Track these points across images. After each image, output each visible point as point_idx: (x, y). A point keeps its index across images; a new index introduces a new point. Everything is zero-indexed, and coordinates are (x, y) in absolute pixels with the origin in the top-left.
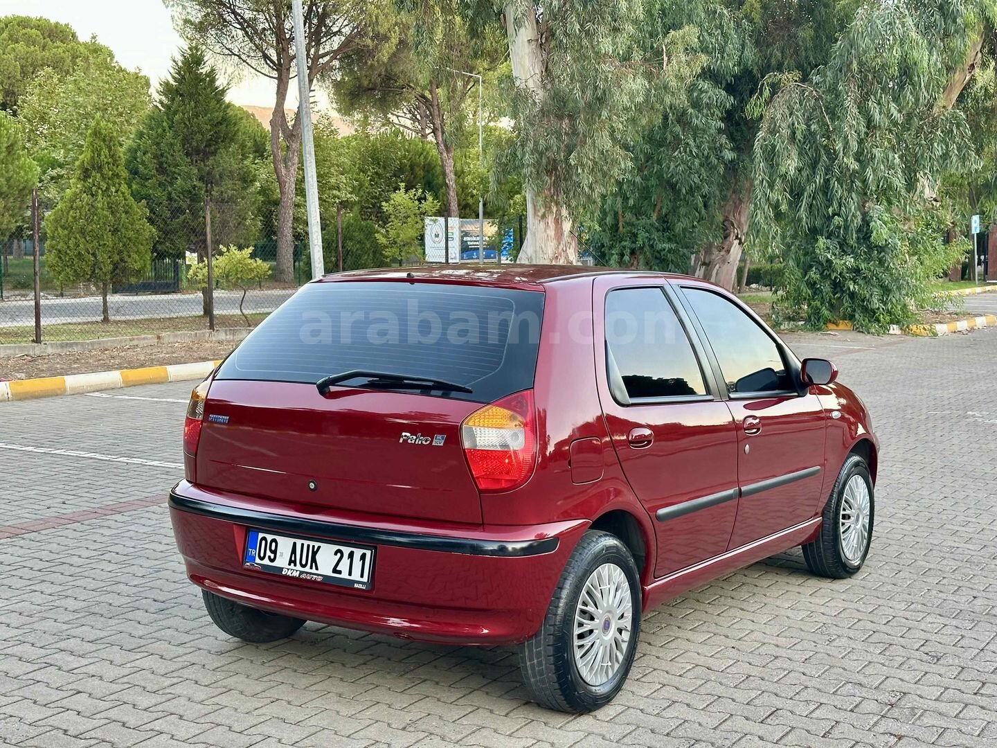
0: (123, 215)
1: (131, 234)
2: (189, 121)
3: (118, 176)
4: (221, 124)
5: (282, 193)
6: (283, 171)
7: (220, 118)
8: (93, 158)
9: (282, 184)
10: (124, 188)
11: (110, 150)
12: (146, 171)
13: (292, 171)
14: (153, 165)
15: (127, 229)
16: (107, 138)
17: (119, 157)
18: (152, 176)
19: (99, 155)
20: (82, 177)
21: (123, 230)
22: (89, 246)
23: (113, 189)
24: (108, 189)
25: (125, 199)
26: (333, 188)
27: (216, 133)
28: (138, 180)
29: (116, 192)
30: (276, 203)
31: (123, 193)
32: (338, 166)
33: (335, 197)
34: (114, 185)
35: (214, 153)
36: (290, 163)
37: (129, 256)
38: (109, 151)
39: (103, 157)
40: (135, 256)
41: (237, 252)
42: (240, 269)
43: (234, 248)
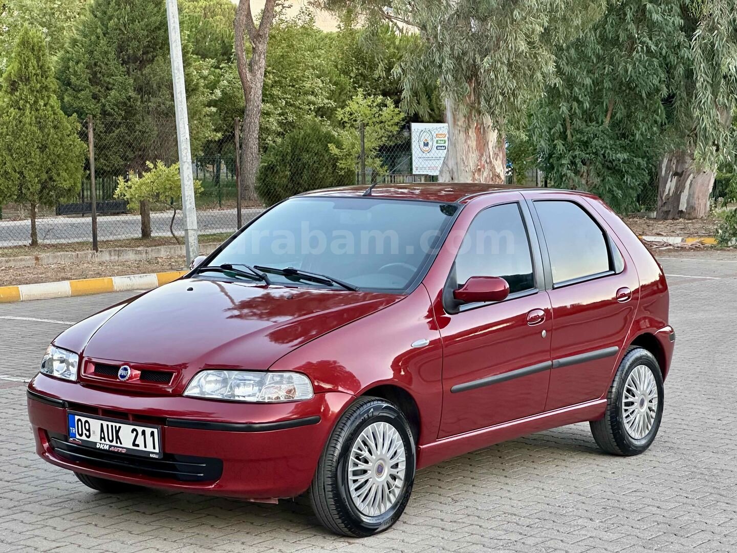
0: (52, 131)
1: (60, 150)
2: (125, 26)
3: (46, 88)
4: (160, 29)
5: (247, 100)
6: (249, 76)
7: (158, 23)
8: (20, 69)
9: (246, 90)
10: (54, 100)
11: (38, 60)
12: (78, 83)
13: (259, 76)
14: (86, 75)
15: (56, 145)
16: (36, 48)
17: (48, 68)
18: (86, 87)
19: (27, 67)
20: (9, 90)
21: (52, 147)
22: (16, 164)
23: (42, 103)
24: (36, 102)
25: (54, 114)
26: (306, 93)
27: (153, 38)
28: (70, 91)
29: (45, 105)
30: (242, 112)
31: (52, 107)
32: (314, 69)
33: (309, 103)
34: (43, 98)
35: (151, 61)
36: (256, 67)
37: (59, 175)
38: (38, 62)
39: (31, 68)
40: (64, 174)
41: (164, 168)
42: (168, 186)
43: (160, 164)
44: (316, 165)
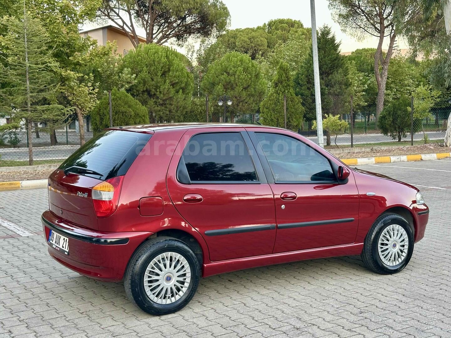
0: (290, 102)
1: (293, 110)
2: (322, 59)
3: (289, 85)
4: (336, 60)
5: (379, 89)
6: (380, 79)
7: (335, 58)
8: (279, 78)
9: (379, 85)
10: (292, 90)
11: (286, 74)
12: (302, 83)
13: (384, 79)
14: (305, 80)
15: (291, 108)
16: (285, 70)
17: (290, 77)
18: (306, 85)
19: (281, 77)
20: (275, 87)
21: (290, 109)
22: (276, 116)
23: (286, 91)
24: (284, 91)
25: (291, 95)
26: (406, 86)
27: (333, 64)
28: (299, 87)
29: (288, 92)
30: (377, 94)
31: (291, 93)
32: (409, 75)
33: (407, 90)
34: (287, 90)
35: (332, 73)
36: (383, 76)
37: (292, 120)
38: (286, 75)
39: (283, 78)
40: (295, 120)
41: (332, 117)
42: (334, 125)
43: (331, 115)
44: (404, 116)
